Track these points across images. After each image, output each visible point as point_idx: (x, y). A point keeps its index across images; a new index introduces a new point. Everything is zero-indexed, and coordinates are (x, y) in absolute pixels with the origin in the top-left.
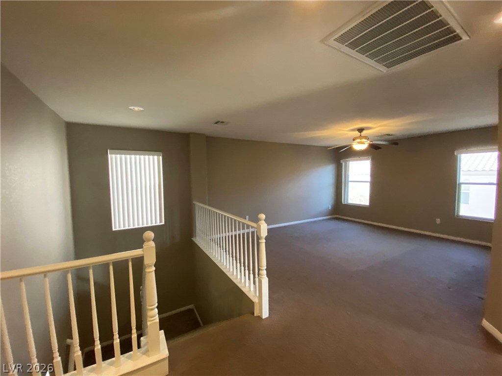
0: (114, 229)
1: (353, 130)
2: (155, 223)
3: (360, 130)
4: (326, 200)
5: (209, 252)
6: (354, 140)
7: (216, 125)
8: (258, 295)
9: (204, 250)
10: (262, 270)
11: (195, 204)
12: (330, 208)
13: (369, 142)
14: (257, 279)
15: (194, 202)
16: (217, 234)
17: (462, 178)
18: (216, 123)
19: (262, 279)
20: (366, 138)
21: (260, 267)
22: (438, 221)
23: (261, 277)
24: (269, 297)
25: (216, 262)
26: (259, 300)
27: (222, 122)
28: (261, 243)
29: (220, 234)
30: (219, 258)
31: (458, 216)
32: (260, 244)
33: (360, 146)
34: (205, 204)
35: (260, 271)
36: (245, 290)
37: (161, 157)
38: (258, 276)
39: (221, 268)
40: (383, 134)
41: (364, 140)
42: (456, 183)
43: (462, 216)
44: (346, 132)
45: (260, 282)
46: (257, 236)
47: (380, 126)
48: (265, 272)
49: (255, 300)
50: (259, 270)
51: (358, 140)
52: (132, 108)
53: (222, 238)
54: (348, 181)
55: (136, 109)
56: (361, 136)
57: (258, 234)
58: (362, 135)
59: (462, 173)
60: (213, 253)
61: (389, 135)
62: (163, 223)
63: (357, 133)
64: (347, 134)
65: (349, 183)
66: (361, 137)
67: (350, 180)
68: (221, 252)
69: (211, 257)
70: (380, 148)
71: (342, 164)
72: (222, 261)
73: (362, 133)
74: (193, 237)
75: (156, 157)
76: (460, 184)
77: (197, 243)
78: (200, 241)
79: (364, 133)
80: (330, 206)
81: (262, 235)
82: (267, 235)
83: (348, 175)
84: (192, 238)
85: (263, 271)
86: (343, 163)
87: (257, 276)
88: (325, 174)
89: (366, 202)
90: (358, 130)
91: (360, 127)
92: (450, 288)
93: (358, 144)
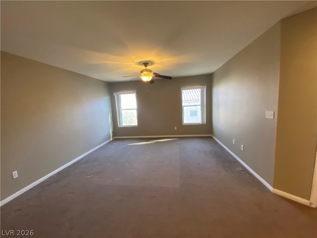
3: (146, 64)
6: (142, 72)
20: (151, 71)
31: (183, 124)
33: (146, 78)
41: (149, 73)
51: (145, 73)
56: (146, 69)
58: (147, 69)
63: (144, 68)
71: (114, 96)
73: (147, 67)
76: (183, 107)
89: (135, 123)
90: (143, 64)
91: (145, 61)
92: (227, 171)
93: (145, 76)
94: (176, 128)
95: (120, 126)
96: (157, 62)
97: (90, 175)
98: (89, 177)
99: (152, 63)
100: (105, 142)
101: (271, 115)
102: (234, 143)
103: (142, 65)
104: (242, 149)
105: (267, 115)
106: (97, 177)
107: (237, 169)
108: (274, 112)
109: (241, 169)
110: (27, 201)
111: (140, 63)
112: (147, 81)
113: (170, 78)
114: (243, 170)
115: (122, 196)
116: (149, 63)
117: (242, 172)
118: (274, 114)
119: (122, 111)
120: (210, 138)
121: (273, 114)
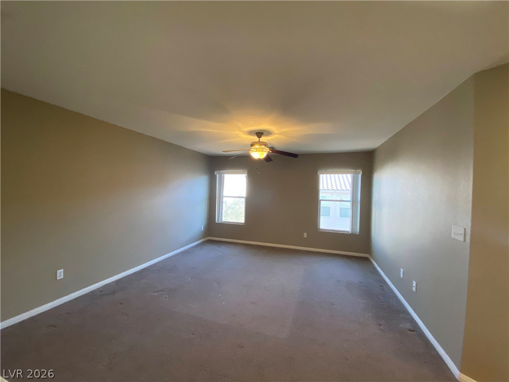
3: (259, 134)
6: (252, 145)
12: (202, 229)
13: (268, 150)
20: (265, 144)
31: (319, 229)
33: (259, 154)
41: (263, 147)
44: (241, 134)
51: (257, 146)
56: (259, 141)
58: (261, 141)
63: (256, 139)
64: (242, 137)
66: (259, 143)
67: (224, 195)
71: (216, 175)
73: (260, 139)
76: (320, 200)
79: (263, 139)
80: (203, 227)
83: (223, 190)
89: (241, 219)
90: (256, 133)
91: (259, 130)
92: (380, 325)
93: (256, 151)
94: (305, 235)
95: (218, 220)
96: (276, 132)
97: (158, 292)
98: (156, 294)
99: (269, 133)
100: (193, 242)
101: (461, 234)
102: (402, 276)
103: (254, 135)
104: (414, 289)
105: (454, 233)
106: (167, 296)
107: (401, 325)
108: (465, 229)
109: (408, 326)
110: (67, 315)
111: (251, 133)
112: (259, 159)
113: (294, 155)
114: (412, 328)
115: (193, 334)
116: (265, 133)
117: (409, 332)
118: (465, 233)
119: (224, 198)
120: (366, 260)
121: (463, 232)
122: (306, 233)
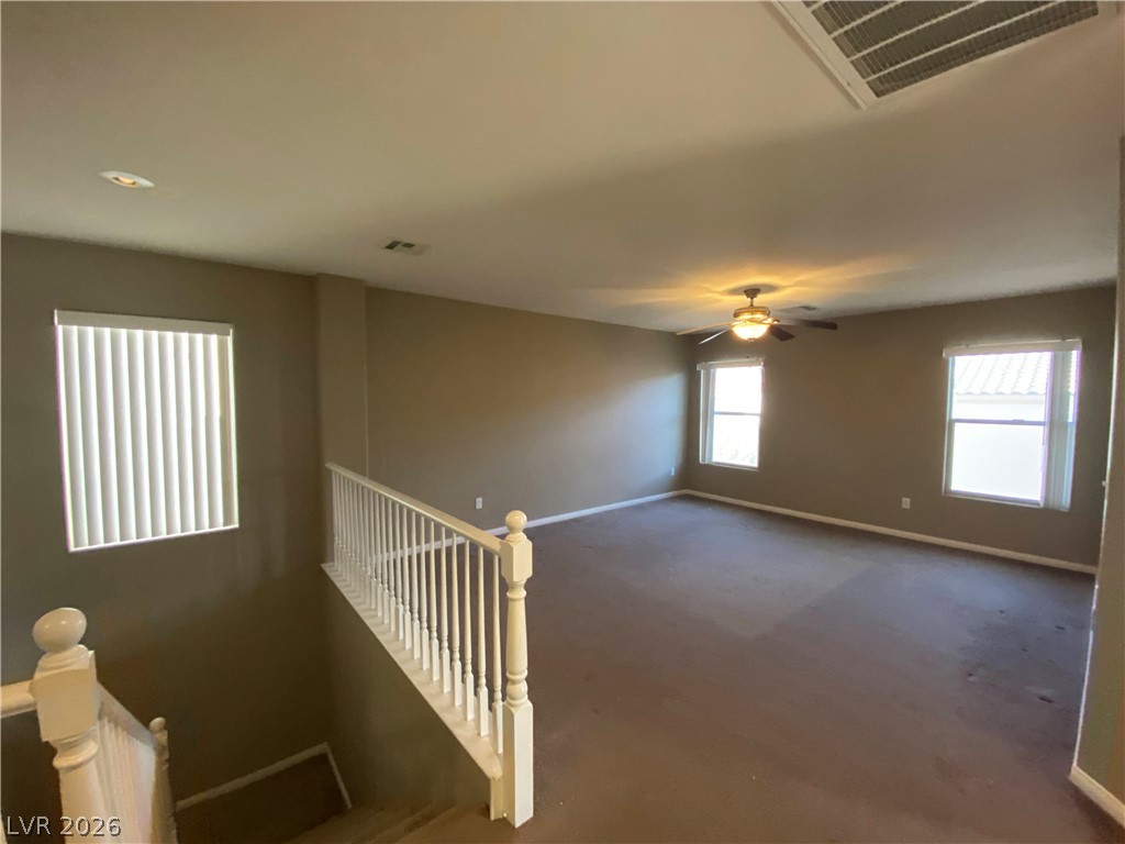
0: (72, 548)
1: (735, 292)
2: (211, 527)
3: (752, 292)
4: (664, 458)
5: (367, 606)
6: (736, 315)
7: (389, 251)
8: (501, 750)
9: (352, 602)
10: (514, 682)
11: (330, 471)
12: (673, 474)
13: (770, 320)
14: (499, 705)
15: (330, 466)
16: (388, 550)
17: (958, 407)
18: (391, 247)
19: (512, 709)
20: (765, 311)
21: (508, 674)
22: (906, 503)
23: (512, 705)
24: (534, 745)
25: (381, 638)
26: (504, 769)
27: (409, 246)
28: (513, 600)
29: (395, 549)
30: (393, 629)
31: (948, 491)
32: (510, 604)
33: (750, 330)
34: (362, 473)
35: (510, 687)
36: (462, 734)
37: (230, 339)
38: (503, 699)
39: (397, 658)
40: (797, 306)
41: (759, 316)
42: (944, 417)
43: (956, 492)
44: (717, 296)
45: (509, 718)
46: (502, 579)
47: (796, 285)
48: (523, 687)
49: (493, 769)
50: (505, 680)
51: (747, 316)
52: (110, 175)
53: (402, 559)
54: (713, 413)
55: (126, 180)
56: (752, 305)
57: (503, 574)
58: (755, 305)
59: (955, 397)
60: (376, 609)
61: (807, 308)
62: (236, 525)
63: (744, 300)
64: (719, 301)
65: (716, 417)
66: (752, 309)
67: (716, 409)
68: (397, 610)
69: (368, 622)
70: (792, 337)
71: (699, 373)
72: (401, 637)
73: (755, 300)
74: (324, 561)
75: (214, 339)
76: (953, 422)
77: (335, 580)
78: (343, 574)
79: (760, 299)
80: (673, 469)
81: (516, 579)
82: (531, 574)
83: (713, 398)
84: (322, 565)
85: (518, 686)
86: (702, 372)
87: (499, 695)
88: (661, 396)
90: (746, 291)
91: (751, 286)
92: (971, 675)
93: (745, 325)
95: (704, 459)
96: (785, 284)
99: (770, 288)
103: (742, 295)
112: (752, 339)
116: (763, 288)
122: (908, 500)
